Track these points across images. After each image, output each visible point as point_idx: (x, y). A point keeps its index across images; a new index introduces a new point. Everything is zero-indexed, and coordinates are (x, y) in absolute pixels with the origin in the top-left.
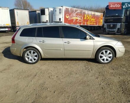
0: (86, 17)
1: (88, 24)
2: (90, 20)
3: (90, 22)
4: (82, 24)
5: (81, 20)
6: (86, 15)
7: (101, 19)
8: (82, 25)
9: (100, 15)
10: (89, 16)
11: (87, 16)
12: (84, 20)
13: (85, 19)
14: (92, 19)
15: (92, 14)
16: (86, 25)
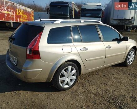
0: (18, 13)
1: (21, 21)
2: (23, 16)
3: (23, 19)
4: (15, 20)
5: (13, 16)
6: (17, 10)
7: (33, 16)
8: (15, 22)
9: (31, 12)
10: (21, 11)
11: (19, 10)
12: (17, 16)
13: (17, 14)
14: (25, 16)
15: (23, 9)
16: (19, 22)
